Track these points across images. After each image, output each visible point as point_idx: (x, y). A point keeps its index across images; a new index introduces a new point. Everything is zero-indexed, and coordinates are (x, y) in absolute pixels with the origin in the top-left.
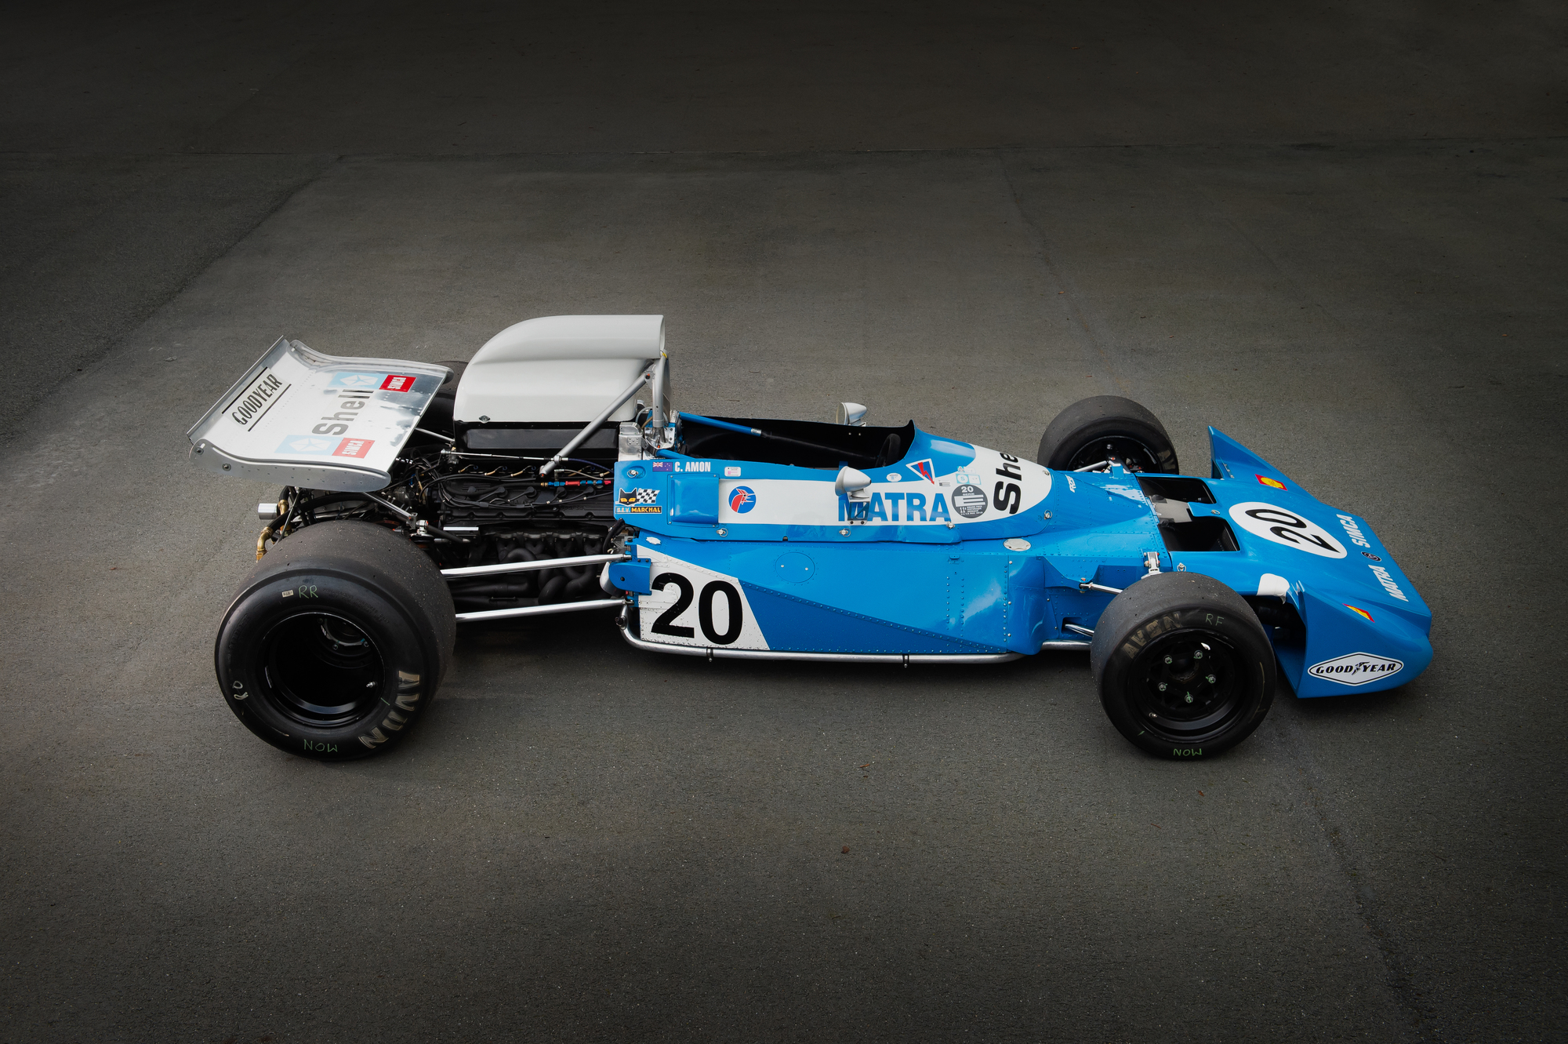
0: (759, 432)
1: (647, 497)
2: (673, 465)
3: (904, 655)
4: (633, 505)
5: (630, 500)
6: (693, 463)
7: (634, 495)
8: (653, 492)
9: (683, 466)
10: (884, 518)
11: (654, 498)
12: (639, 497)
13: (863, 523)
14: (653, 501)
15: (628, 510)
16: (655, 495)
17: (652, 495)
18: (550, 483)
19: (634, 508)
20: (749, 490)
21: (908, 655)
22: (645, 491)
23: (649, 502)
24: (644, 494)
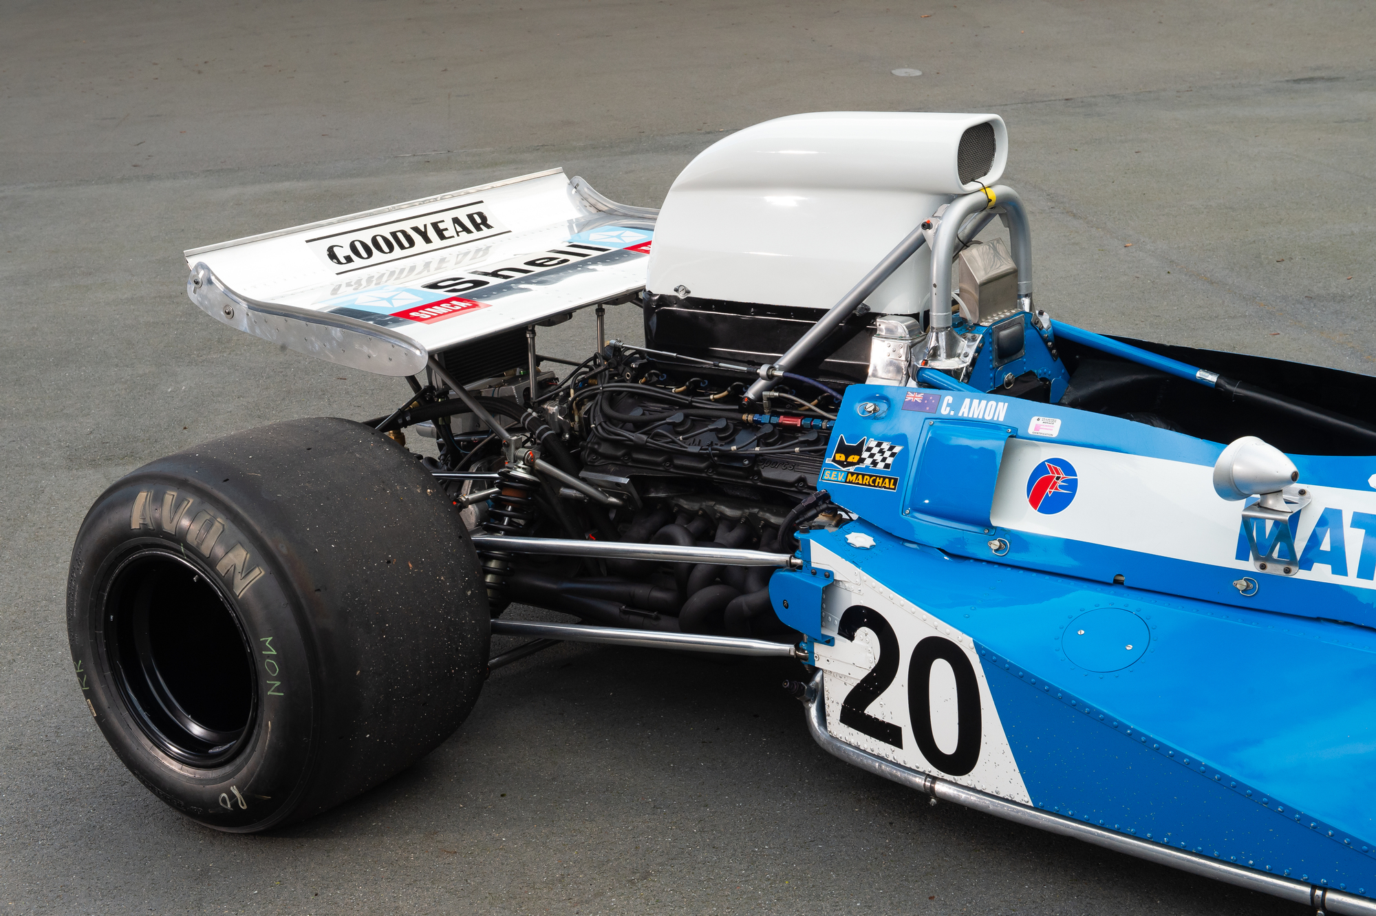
0: (1212, 378)
1: (878, 457)
2: (939, 400)
3: (1314, 887)
4: (852, 469)
5: (851, 459)
6: (976, 402)
7: (858, 450)
8: (891, 448)
9: (956, 406)
10: (1340, 569)
11: (890, 460)
12: (865, 455)
13: (1287, 571)
14: (887, 466)
15: (841, 477)
16: (893, 455)
17: (887, 454)
18: (757, 417)
19: (852, 474)
20: (1068, 469)
21: (1325, 889)
22: (879, 445)
23: (881, 466)
24: (875, 450)
